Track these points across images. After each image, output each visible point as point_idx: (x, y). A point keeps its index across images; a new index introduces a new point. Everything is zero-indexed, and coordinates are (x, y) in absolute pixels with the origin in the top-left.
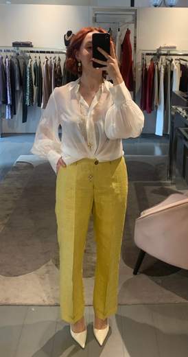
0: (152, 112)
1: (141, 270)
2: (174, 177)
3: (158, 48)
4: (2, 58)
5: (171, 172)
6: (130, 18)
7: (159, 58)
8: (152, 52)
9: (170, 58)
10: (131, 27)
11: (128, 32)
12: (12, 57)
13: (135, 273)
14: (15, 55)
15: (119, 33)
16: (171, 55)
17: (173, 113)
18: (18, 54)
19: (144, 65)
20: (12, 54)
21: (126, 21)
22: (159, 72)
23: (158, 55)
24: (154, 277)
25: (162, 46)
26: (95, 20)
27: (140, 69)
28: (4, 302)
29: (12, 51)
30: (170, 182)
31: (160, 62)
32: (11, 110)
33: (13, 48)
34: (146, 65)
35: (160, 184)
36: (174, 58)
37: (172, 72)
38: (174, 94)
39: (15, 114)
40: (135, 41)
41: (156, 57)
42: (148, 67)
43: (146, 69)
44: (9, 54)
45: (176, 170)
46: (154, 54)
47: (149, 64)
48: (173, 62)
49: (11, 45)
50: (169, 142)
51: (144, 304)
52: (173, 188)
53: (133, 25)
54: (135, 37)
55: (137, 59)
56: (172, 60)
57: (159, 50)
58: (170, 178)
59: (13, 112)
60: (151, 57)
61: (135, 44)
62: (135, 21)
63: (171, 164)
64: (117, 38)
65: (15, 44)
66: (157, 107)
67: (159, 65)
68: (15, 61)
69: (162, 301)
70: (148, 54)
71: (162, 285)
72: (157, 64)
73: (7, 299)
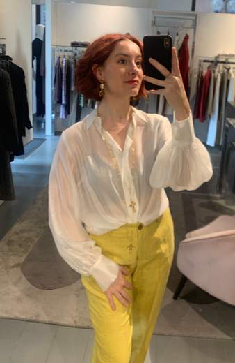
0: (205, 121)
1: (181, 294)
2: (223, 191)
3: (216, 55)
4: (60, 57)
5: (220, 185)
6: (190, 23)
7: (216, 65)
8: (210, 60)
9: (227, 66)
10: (190, 33)
11: (187, 38)
12: (70, 57)
13: (175, 298)
14: (73, 55)
15: (177, 38)
16: (229, 63)
17: (227, 125)
18: (76, 54)
19: (201, 72)
20: (70, 54)
21: (186, 26)
22: (215, 80)
23: (215, 63)
24: (195, 305)
25: (221, 53)
26: (154, 23)
27: (196, 76)
28: (34, 318)
29: (70, 51)
30: (218, 196)
31: (217, 70)
32: (66, 110)
33: (71, 48)
34: (202, 72)
35: (208, 198)
36: (232, 66)
37: (229, 81)
38: (230, 104)
39: (69, 114)
40: (193, 46)
41: (213, 64)
42: (204, 75)
43: (202, 76)
44: (66, 54)
45: (226, 184)
46: (212, 62)
47: (205, 71)
48: (231, 71)
49: (69, 45)
50: (221, 153)
51: (183, 336)
52: (222, 202)
53: (192, 30)
54: (194, 43)
55: (194, 66)
56: (230, 68)
57: (217, 57)
58: (219, 191)
59: (68, 112)
60: (208, 64)
61: (193, 50)
62: (195, 26)
63: (221, 177)
64: (175, 43)
65: (74, 44)
66: (210, 116)
67: (216, 73)
68: (72, 60)
69: (201, 335)
70: (205, 61)
71: (202, 314)
72: (214, 72)
73: (37, 316)
